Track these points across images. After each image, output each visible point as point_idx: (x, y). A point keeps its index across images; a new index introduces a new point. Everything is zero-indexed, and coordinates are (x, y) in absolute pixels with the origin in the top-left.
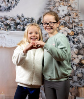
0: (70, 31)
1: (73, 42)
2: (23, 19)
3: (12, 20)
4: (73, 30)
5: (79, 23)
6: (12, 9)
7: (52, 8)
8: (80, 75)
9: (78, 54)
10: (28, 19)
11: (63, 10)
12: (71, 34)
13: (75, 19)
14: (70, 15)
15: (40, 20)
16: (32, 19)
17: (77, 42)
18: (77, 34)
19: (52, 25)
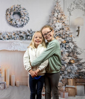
1: (65, 48)
2: (31, 32)
4: (66, 39)
7: (51, 24)
11: (58, 25)
12: (64, 42)
14: (63, 29)
18: (68, 42)
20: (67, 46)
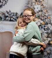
0: (42, 22)
1: (44, 29)
2: (10, 13)
3: (3, 14)
4: (45, 21)
5: (48, 17)
6: (3, 6)
7: (30, 6)
8: (49, 52)
9: (48, 37)
10: (13, 13)
11: (37, 7)
12: (43, 24)
13: (46, 13)
14: (42, 11)
15: (22, 14)
16: (17, 14)
17: (47, 29)
18: (47, 24)
19: (29, 17)
20: (46, 27)
